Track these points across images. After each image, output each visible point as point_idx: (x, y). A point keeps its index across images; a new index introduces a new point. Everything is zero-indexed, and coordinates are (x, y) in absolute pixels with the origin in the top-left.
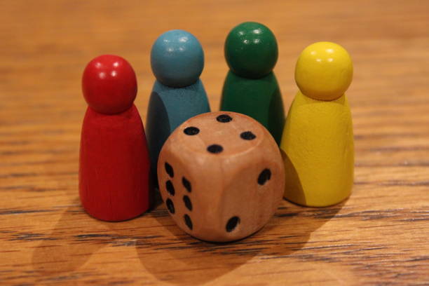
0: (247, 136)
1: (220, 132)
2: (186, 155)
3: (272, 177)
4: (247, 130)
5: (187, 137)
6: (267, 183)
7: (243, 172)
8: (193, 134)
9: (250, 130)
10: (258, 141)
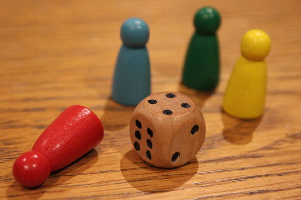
0: (185, 106)
1: (169, 103)
2: (151, 115)
3: (199, 130)
4: (185, 102)
5: (150, 105)
6: (196, 133)
7: (183, 126)
8: (154, 103)
9: (186, 102)
10: (192, 109)
